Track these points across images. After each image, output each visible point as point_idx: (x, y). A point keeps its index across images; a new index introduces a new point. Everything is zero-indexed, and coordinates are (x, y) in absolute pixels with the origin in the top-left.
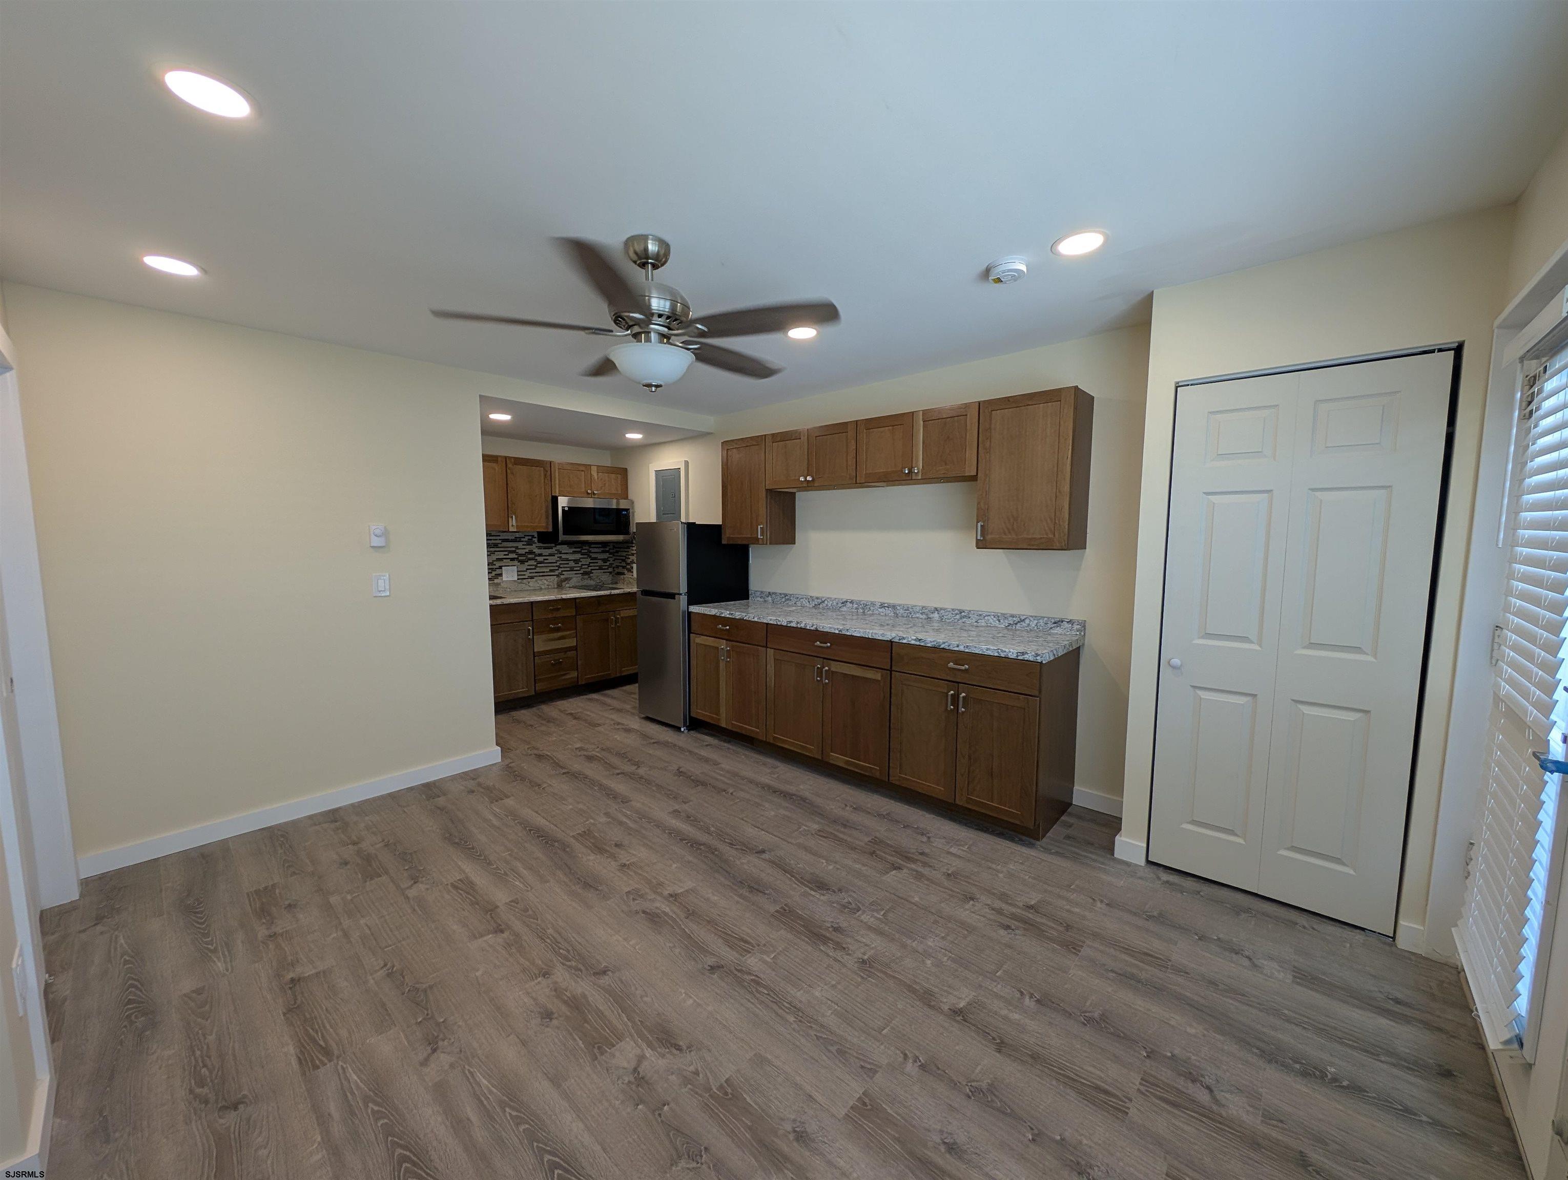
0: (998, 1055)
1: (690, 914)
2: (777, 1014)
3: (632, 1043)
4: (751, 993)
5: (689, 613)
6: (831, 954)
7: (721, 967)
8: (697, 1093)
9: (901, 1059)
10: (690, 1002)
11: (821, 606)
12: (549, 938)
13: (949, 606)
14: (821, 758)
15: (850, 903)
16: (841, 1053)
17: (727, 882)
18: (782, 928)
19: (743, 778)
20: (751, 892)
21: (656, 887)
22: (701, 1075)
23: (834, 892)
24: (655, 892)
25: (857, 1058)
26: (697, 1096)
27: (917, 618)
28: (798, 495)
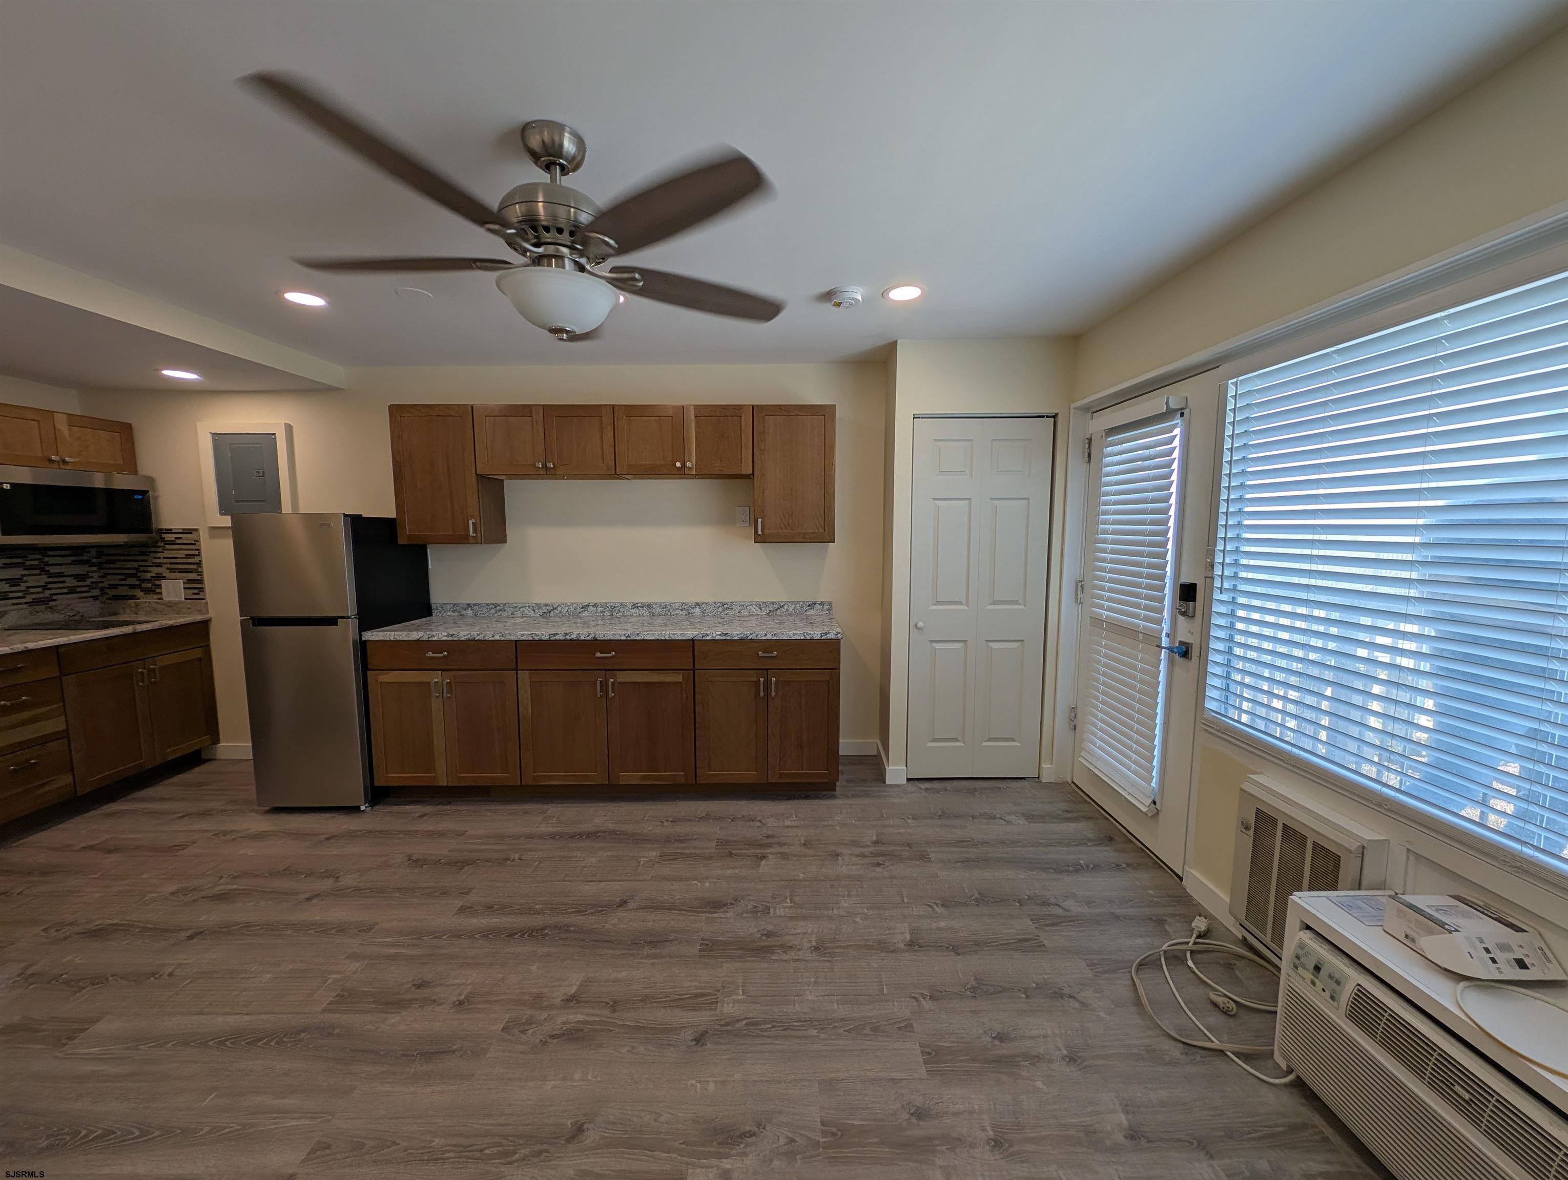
0: (959, 957)
1: (613, 1006)
2: (798, 1037)
3: (698, 1170)
4: (758, 1036)
5: (364, 644)
6: (786, 958)
7: (704, 1034)
8: (812, 1157)
9: (915, 1004)
10: (712, 1086)
11: (552, 614)
12: (445, 1152)
13: (710, 600)
14: (607, 782)
15: (756, 907)
16: (876, 1030)
17: (618, 952)
18: (722, 962)
19: (517, 837)
20: (655, 947)
21: (537, 1001)
22: (797, 1139)
23: (732, 904)
24: (542, 1009)
25: (890, 1024)
26: (814, 1159)
27: (677, 614)
28: (507, 483)
